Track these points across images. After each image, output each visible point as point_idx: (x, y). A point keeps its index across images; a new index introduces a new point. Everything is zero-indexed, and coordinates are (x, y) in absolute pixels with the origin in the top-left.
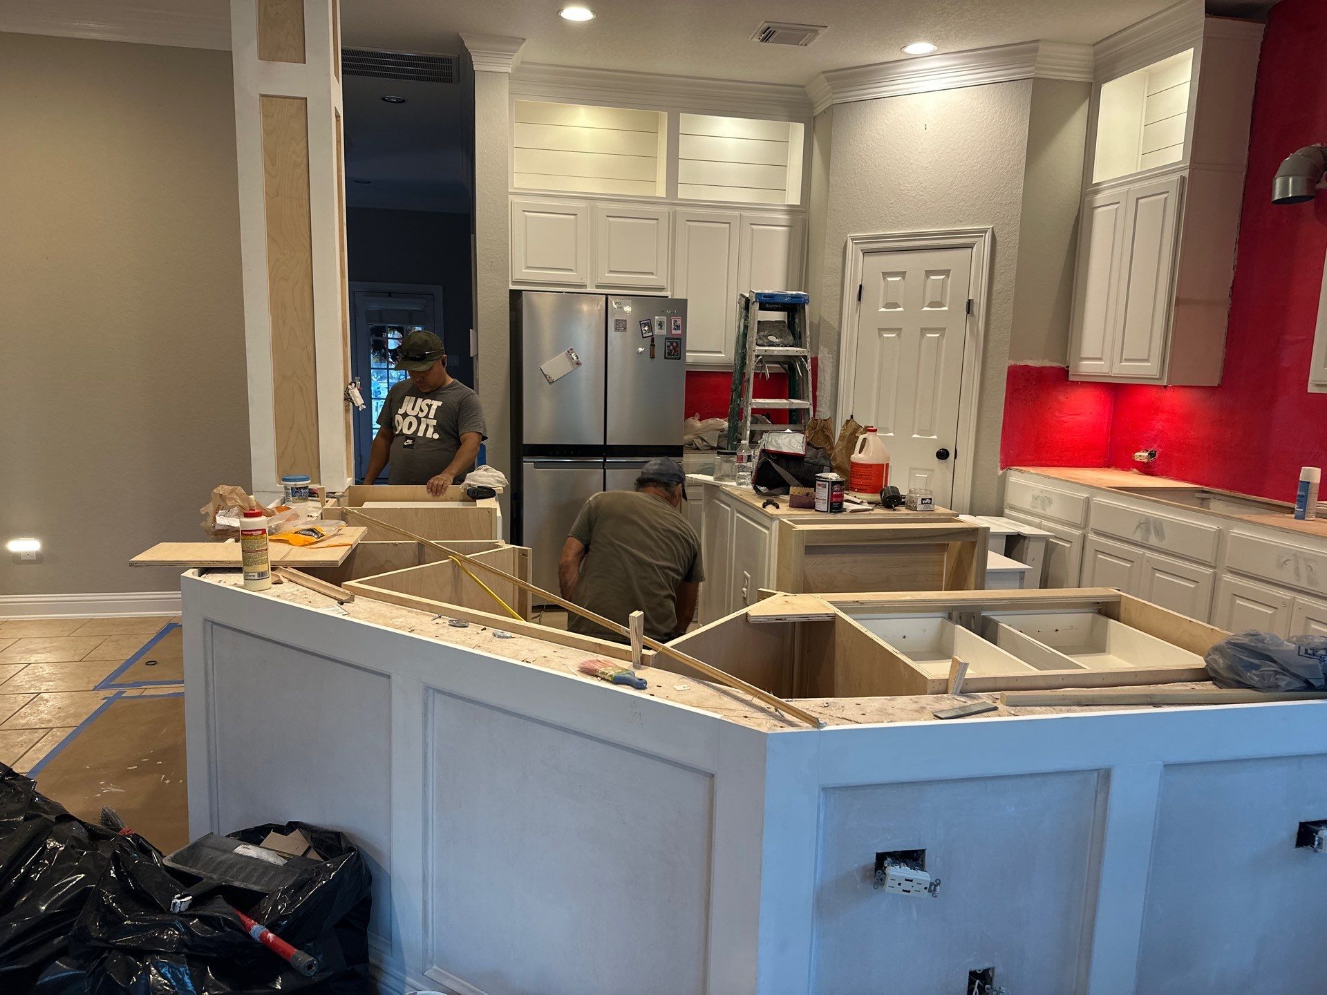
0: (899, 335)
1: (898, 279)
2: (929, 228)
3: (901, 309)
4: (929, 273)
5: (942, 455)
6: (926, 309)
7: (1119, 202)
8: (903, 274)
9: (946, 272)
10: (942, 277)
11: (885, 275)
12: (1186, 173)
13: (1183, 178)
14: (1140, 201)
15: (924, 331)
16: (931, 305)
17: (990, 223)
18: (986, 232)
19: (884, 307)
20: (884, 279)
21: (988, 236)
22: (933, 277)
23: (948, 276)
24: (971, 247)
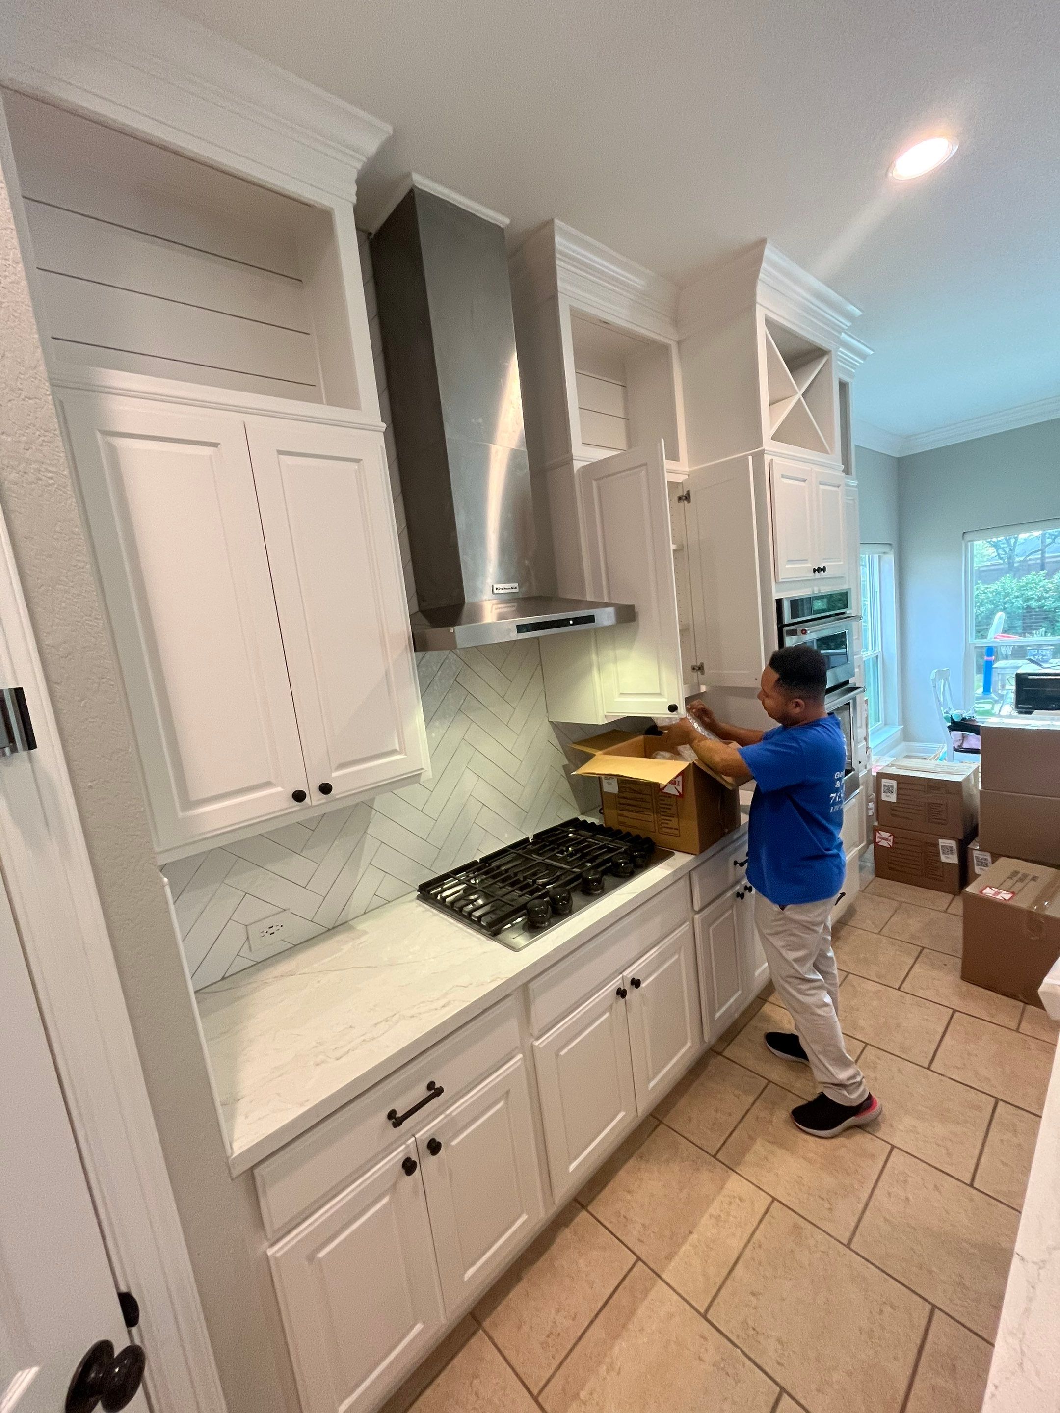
13: (381, 448)
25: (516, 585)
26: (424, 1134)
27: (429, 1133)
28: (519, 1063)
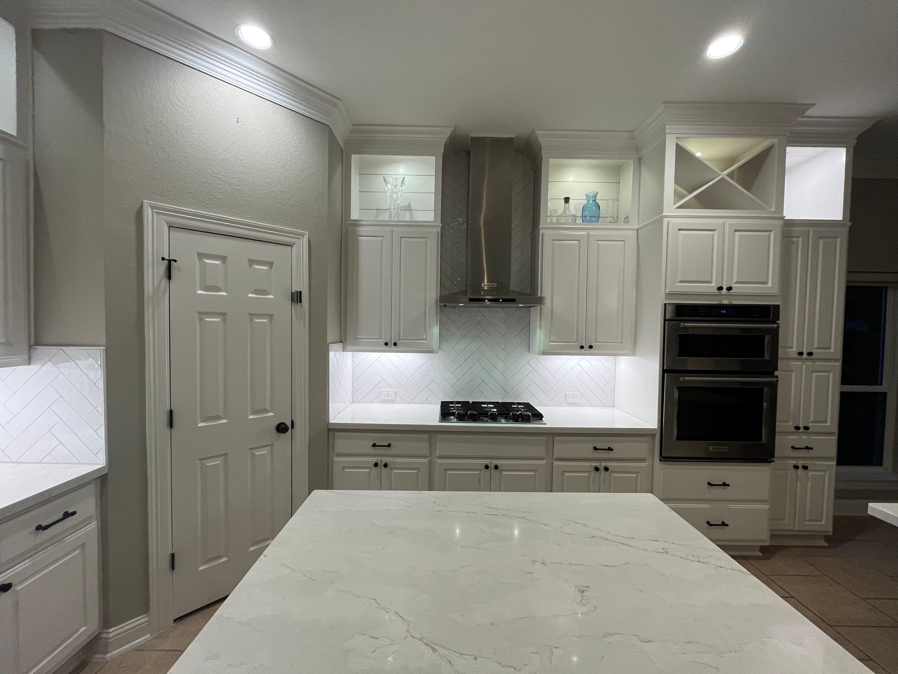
0: (224, 320)
1: (218, 262)
2: (248, 219)
3: (224, 293)
4: (252, 262)
5: (282, 428)
6: (250, 295)
7: (383, 236)
8: (223, 259)
9: (270, 264)
10: (266, 268)
11: (201, 256)
13: (438, 233)
14: (402, 239)
15: (252, 316)
16: (256, 292)
17: (305, 229)
18: (303, 236)
19: (201, 290)
20: (200, 260)
21: (305, 240)
22: (256, 267)
23: (271, 268)
24: (290, 245)
25: (496, 284)
26: (385, 460)
27: (386, 461)
28: (426, 461)
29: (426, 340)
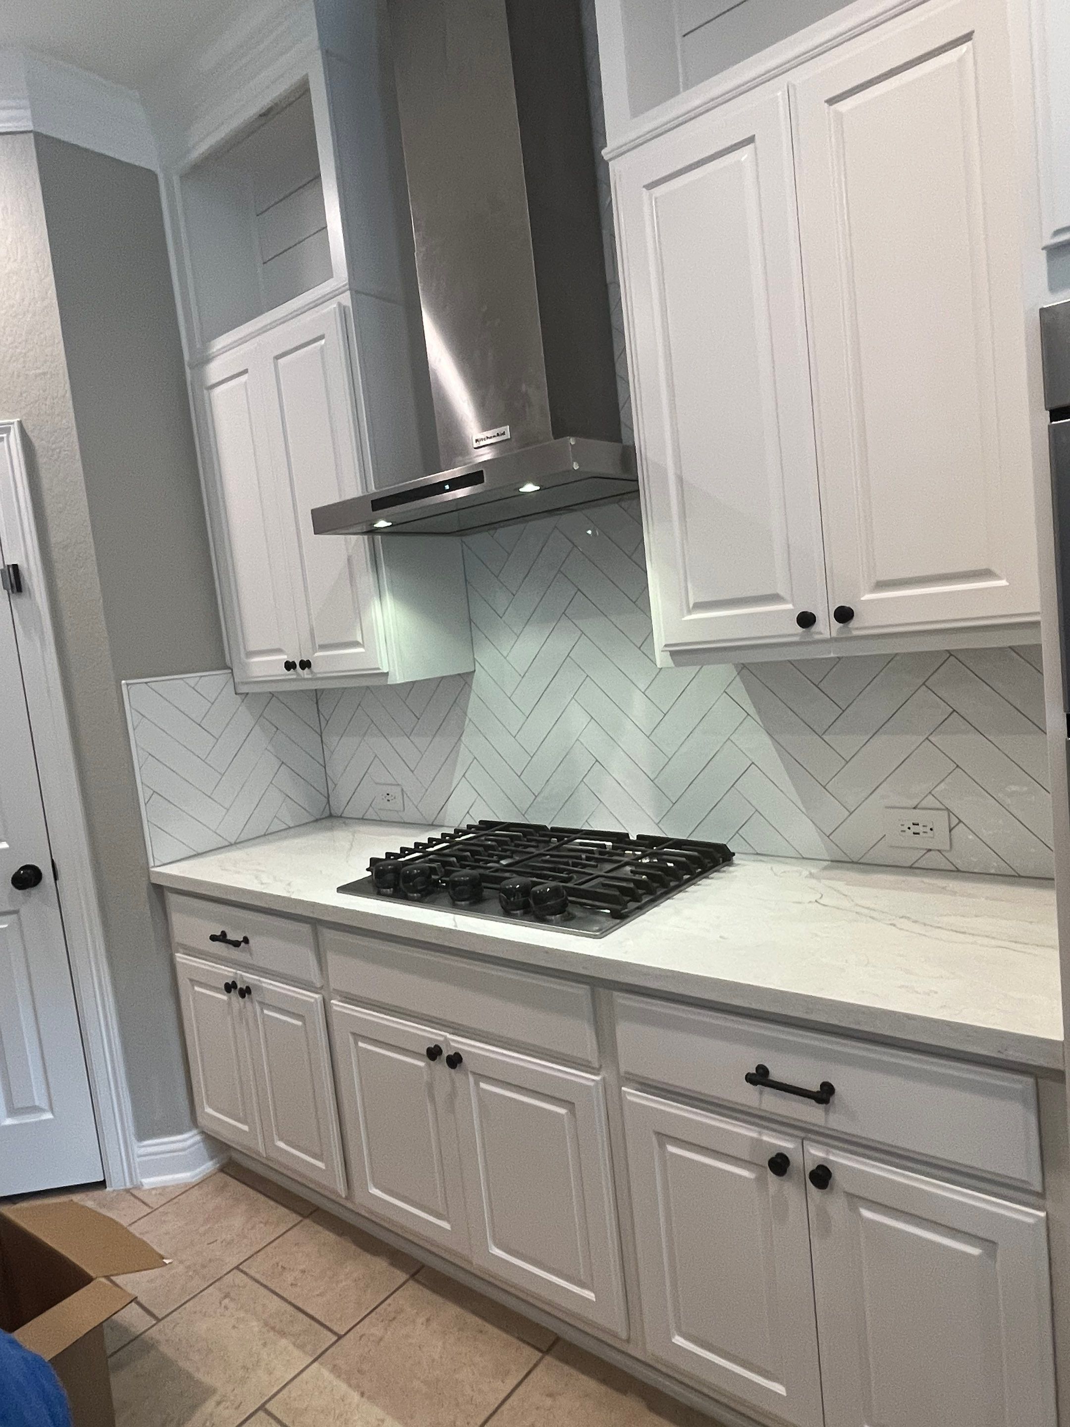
5: (28, 878)
7: (245, 372)
12: (346, 299)
13: (343, 310)
14: (281, 362)
17: (12, 411)
18: (7, 431)
25: (506, 428)
26: (245, 977)
27: (247, 980)
28: (317, 1001)
29: (363, 646)
